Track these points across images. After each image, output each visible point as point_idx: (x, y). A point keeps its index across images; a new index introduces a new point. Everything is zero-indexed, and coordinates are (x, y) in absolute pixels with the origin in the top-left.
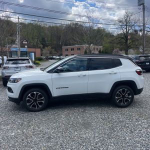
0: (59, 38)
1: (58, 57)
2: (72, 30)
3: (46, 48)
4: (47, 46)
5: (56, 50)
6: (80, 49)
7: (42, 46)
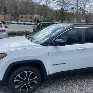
0: (16, 8)
1: (16, 22)
2: (26, 4)
3: (7, 15)
4: (8, 14)
5: (14, 17)
6: (31, 17)
7: (4, 13)
